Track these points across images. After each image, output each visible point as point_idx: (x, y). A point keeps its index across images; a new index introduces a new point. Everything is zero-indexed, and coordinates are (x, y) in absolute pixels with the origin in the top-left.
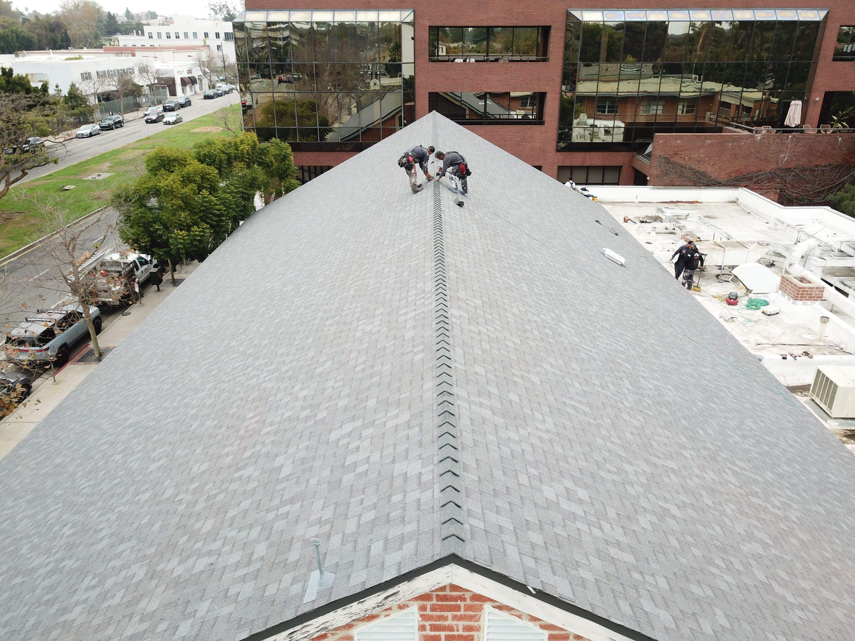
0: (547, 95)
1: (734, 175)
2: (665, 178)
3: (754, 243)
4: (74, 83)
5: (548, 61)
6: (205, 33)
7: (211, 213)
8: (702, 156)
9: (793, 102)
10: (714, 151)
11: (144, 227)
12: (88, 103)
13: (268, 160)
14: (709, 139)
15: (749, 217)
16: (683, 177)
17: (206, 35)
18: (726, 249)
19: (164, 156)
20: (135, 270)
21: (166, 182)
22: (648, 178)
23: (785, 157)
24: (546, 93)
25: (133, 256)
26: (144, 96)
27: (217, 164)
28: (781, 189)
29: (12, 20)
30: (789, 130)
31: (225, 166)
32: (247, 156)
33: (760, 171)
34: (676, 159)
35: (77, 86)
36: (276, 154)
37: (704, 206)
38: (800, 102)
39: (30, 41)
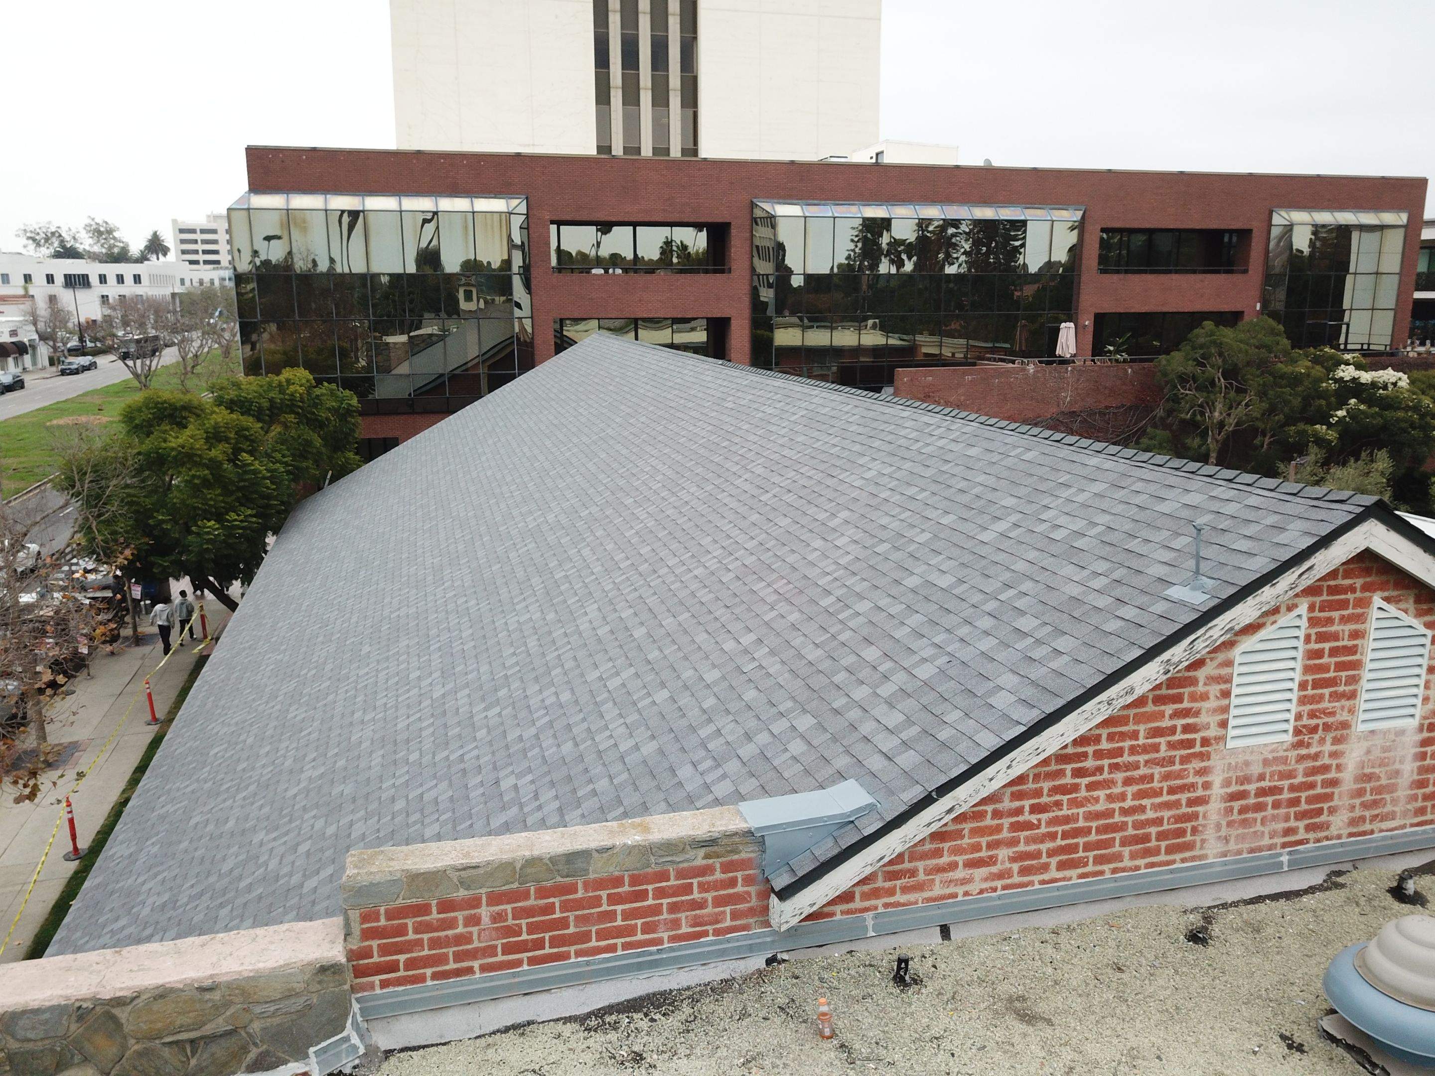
0: (732, 322)
5: (728, 272)
6: (24, 275)
7: (257, 492)
8: (962, 397)
9: (1063, 325)
10: (976, 391)
13: (322, 415)
14: (969, 376)
17: (28, 278)
23: (1067, 396)
24: (729, 318)
27: (256, 414)
30: (1064, 362)
32: (300, 404)
36: (333, 407)
38: (1072, 325)
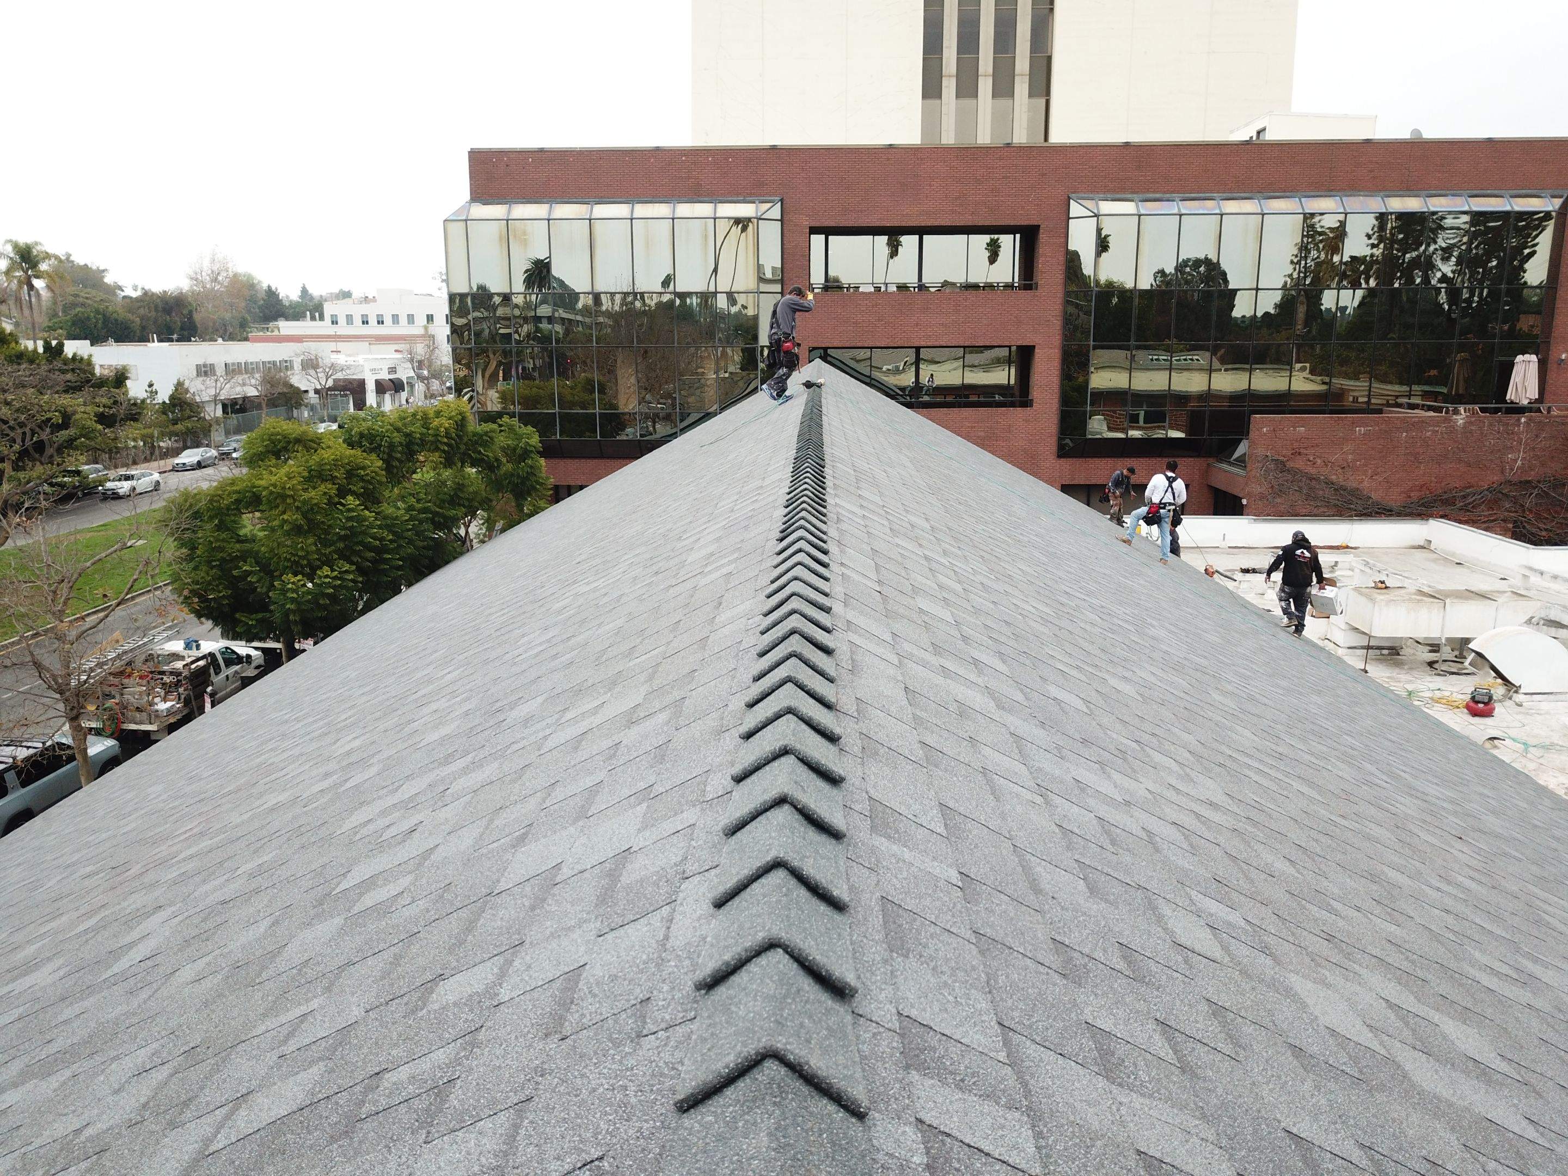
0: (1036, 351)
1: (1418, 494)
2: (1278, 500)
3: (1505, 592)
4: (181, 380)
5: (1036, 289)
6: (428, 316)
7: (361, 543)
8: (1350, 457)
9: (1519, 358)
10: (1373, 449)
11: (220, 567)
12: (202, 415)
13: (490, 454)
14: (1362, 428)
15: (1459, 568)
16: (1315, 498)
17: (430, 318)
18: (1448, 601)
19: (278, 434)
20: (212, 671)
21: (274, 479)
22: (1244, 502)
23: (1518, 459)
24: (1034, 347)
25: (213, 644)
26: (306, 406)
27: (384, 452)
28: (1515, 522)
29: (102, 295)
30: (1517, 410)
31: (399, 455)
32: (445, 440)
33: (1469, 487)
34: (1299, 464)
35: (187, 384)
36: (508, 445)
37: (1364, 553)
38: (1534, 358)
39: (127, 328)
